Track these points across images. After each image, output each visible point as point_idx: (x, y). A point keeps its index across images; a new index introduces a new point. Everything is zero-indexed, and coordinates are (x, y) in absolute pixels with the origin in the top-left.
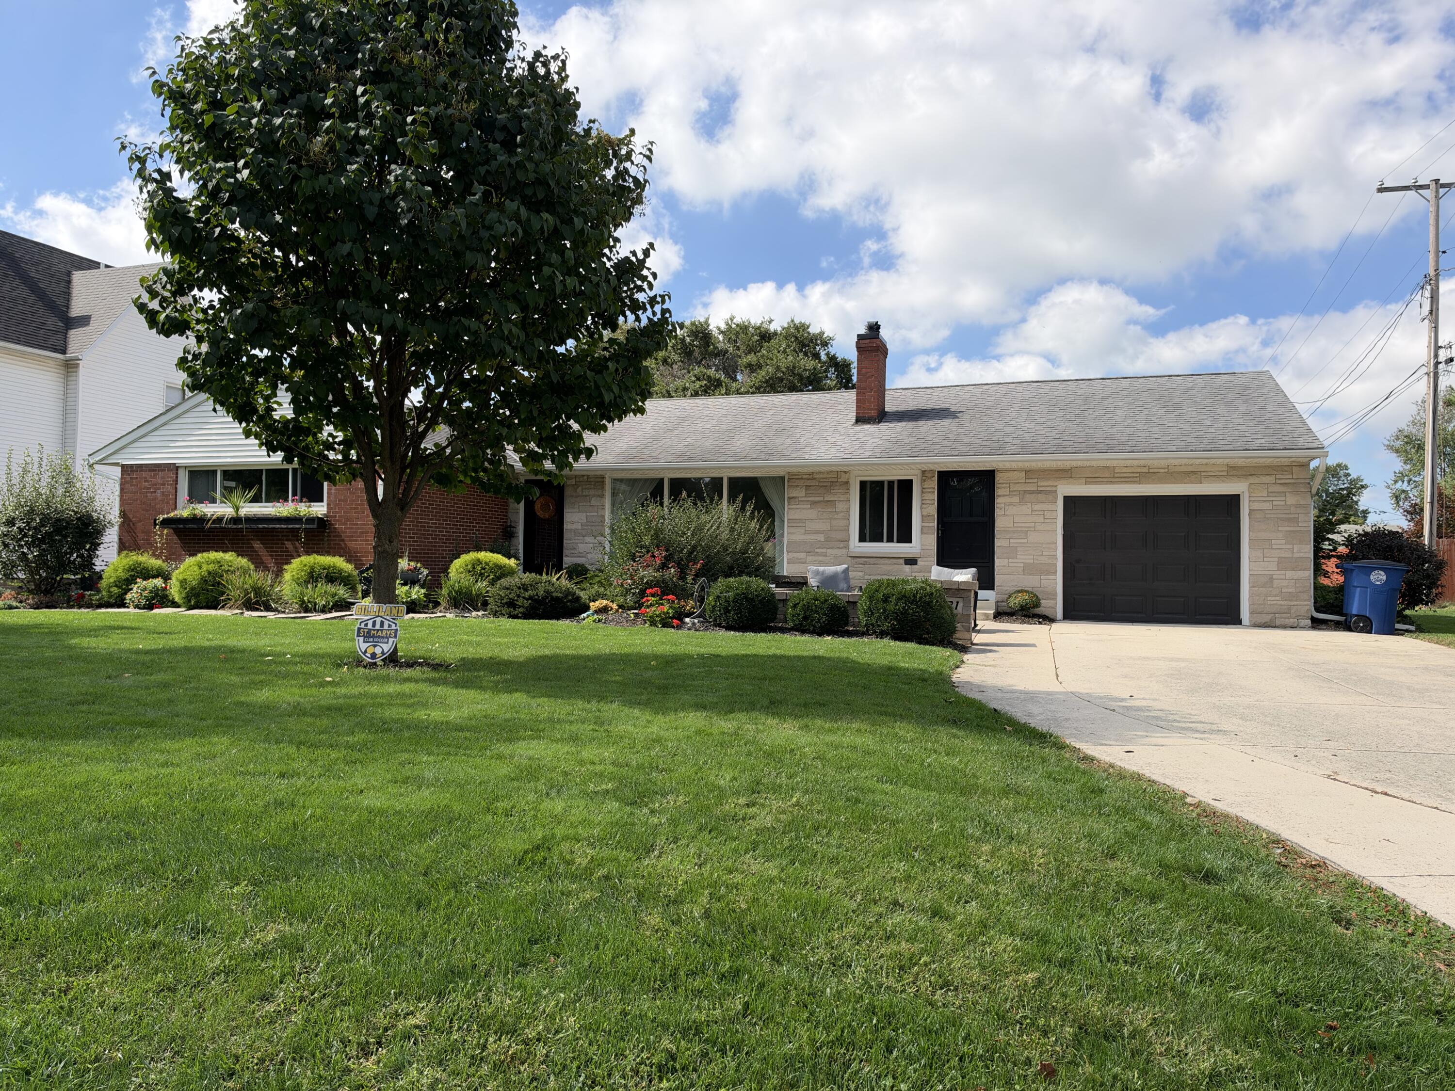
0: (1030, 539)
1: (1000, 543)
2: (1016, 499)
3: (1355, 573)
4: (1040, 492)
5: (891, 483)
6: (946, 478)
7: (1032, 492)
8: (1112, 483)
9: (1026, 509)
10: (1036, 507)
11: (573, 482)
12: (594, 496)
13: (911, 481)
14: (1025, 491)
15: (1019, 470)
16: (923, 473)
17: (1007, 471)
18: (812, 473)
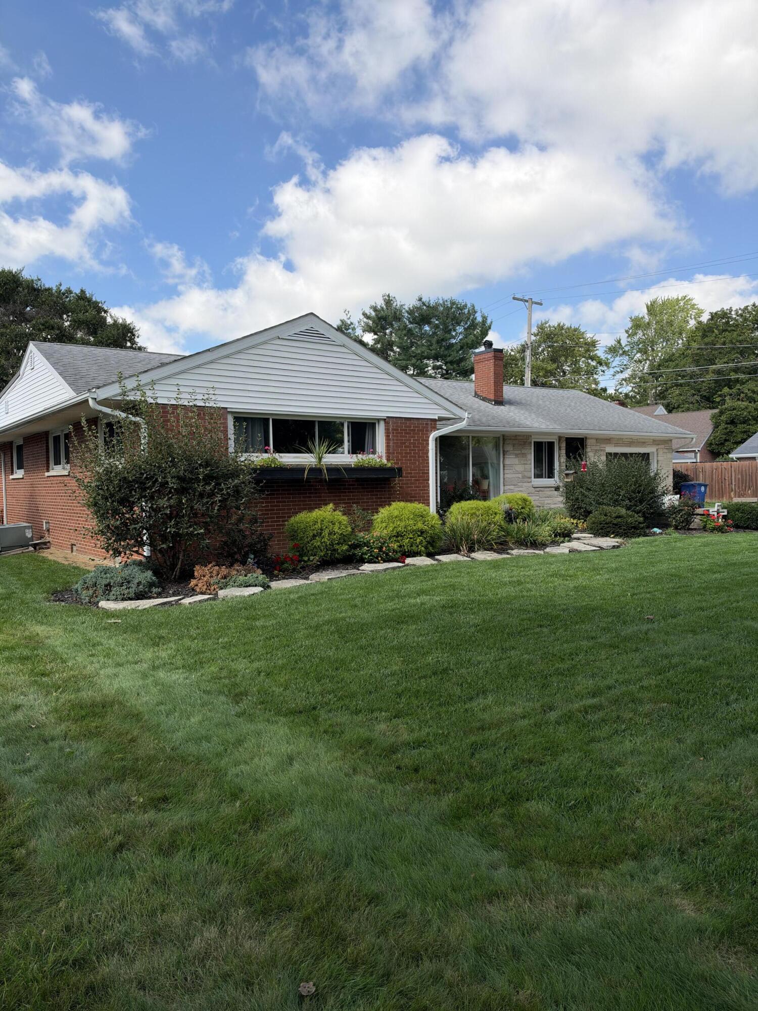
4: (601, 450)
5: (545, 443)
6: (569, 441)
7: (599, 451)
8: (622, 446)
15: (595, 439)
16: (560, 438)
17: (592, 438)
18: (516, 436)
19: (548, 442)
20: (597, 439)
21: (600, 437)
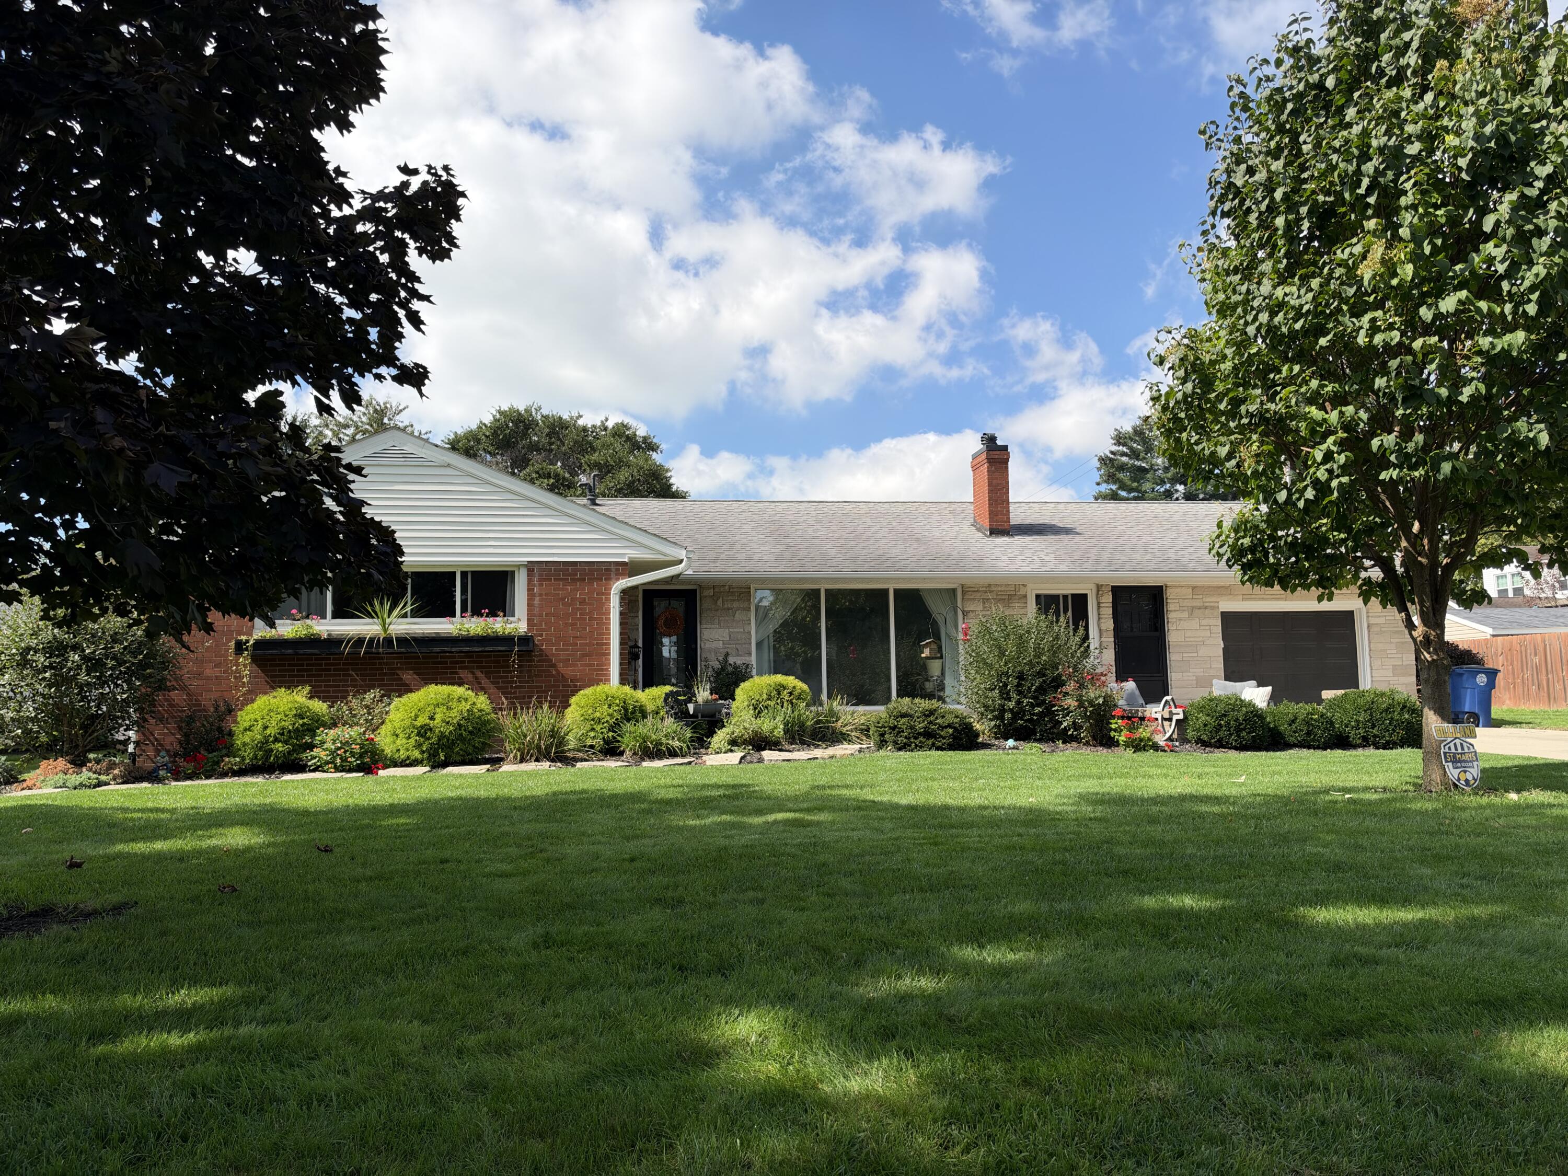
0: (1200, 653)
1: (1174, 658)
2: (1185, 615)
3: (1465, 677)
4: (1206, 608)
5: (1065, 597)
6: (1120, 593)
7: (1200, 608)
8: (1263, 599)
9: (1194, 624)
10: (1204, 622)
11: (711, 592)
12: (738, 609)
13: (1086, 595)
14: (1193, 607)
15: (1188, 587)
16: (1099, 587)
17: (1176, 587)
18: (990, 586)
19: (1074, 596)
20: (1193, 588)
21: (1199, 584)
